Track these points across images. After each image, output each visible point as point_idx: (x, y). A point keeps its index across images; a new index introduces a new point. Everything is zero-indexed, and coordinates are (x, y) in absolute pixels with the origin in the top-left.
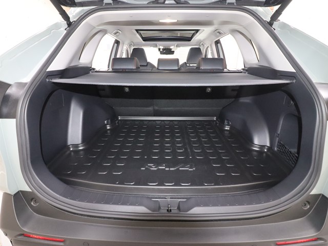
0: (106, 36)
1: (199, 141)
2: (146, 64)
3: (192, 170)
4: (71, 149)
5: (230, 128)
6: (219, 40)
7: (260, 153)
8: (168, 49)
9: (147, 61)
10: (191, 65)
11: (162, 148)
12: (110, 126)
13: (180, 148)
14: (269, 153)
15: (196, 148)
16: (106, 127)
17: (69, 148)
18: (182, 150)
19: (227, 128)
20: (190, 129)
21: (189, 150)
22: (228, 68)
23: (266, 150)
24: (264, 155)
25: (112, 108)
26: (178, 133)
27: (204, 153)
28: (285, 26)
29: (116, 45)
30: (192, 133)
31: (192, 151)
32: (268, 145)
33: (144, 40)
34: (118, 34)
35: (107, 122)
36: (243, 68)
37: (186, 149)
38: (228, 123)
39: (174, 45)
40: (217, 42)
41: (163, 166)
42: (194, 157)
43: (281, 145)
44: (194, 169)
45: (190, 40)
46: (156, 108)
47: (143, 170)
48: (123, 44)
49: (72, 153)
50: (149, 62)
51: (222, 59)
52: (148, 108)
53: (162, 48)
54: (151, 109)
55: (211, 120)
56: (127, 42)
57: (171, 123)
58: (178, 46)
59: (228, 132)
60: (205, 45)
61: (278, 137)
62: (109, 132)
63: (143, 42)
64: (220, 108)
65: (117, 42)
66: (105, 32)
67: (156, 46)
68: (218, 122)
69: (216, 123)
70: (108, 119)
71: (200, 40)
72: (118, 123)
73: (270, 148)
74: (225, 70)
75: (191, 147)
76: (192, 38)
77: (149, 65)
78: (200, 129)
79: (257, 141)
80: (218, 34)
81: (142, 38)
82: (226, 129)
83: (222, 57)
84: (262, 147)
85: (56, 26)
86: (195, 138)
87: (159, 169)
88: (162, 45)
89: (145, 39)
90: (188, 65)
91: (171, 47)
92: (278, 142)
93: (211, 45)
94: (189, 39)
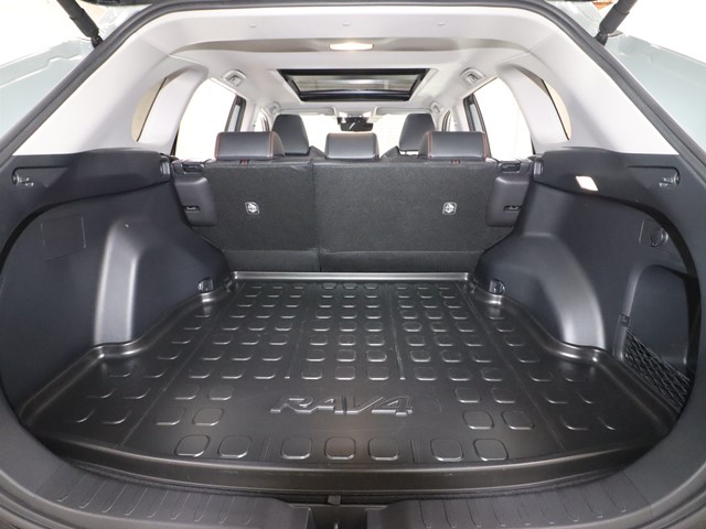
0: (208, 82)
1: (426, 335)
2: (305, 152)
3: (404, 414)
4: (102, 356)
5: (503, 301)
6: (472, 95)
7: (582, 365)
8: (358, 119)
9: (307, 143)
10: (409, 153)
11: (332, 353)
12: (211, 296)
13: (376, 353)
14: (603, 367)
15: (419, 353)
16: (201, 298)
17: (96, 354)
18: (382, 357)
19: (496, 301)
20: (406, 302)
21: (399, 359)
22: (494, 155)
23: (595, 359)
24: (592, 370)
25: (219, 251)
26: (373, 312)
27: (437, 367)
28: (636, 45)
29: (237, 108)
30: (409, 313)
31: (407, 361)
32: (601, 344)
33: (302, 99)
34: (237, 81)
35: (205, 286)
36: (531, 155)
37: (392, 356)
38: (498, 288)
39: (371, 110)
40: (469, 101)
41: (329, 404)
42: (410, 378)
43: (632, 347)
44: (410, 411)
45: (407, 99)
46: (325, 252)
47: (275, 414)
48: (255, 105)
49: (104, 366)
50: (313, 147)
51: (480, 133)
52: (303, 252)
53: (344, 115)
54: (312, 253)
55: (457, 282)
56: (263, 102)
57: (360, 287)
58: (380, 112)
59: (498, 311)
60: (442, 110)
61: (625, 324)
62: (207, 309)
63: (302, 103)
64: (478, 252)
65: (240, 102)
66: (201, 73)
67: (331, 112)
68: (472, 285)
69: (469, 289)
70: (207, 279)
71: (430, 97)
72: (232, 288)
73: (607, 355)
74: (488, 160)
75: (406, 351)
76: (411, 93)
77: (312, 153)
78: (428, 302)
79: (570, 334)
80: (469, 80)
81: (300, 94)
82: (494, 302)
83: (479, 129)
84: (586, 350)
85: (66, 49)
86: (417, 327)
87: (318, 411)
88: (344, 109)
89: (305, 97)
90: (403, 153)
91: (365, 115)
92: (627, 338)
93: (454, 108)
94: (404, 96)
